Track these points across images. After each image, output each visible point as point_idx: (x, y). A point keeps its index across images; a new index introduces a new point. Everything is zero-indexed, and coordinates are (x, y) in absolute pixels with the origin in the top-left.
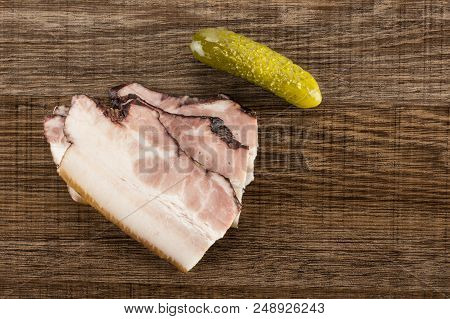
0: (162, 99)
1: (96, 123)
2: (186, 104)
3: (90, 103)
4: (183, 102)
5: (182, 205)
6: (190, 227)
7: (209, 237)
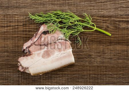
0: (32, 40)
1: (27, 60)
2: (36, 35)
3: (22, 58)
4: (35, 36)
5: (59, 53)
6: (65, 54)
7: (70, 52)
